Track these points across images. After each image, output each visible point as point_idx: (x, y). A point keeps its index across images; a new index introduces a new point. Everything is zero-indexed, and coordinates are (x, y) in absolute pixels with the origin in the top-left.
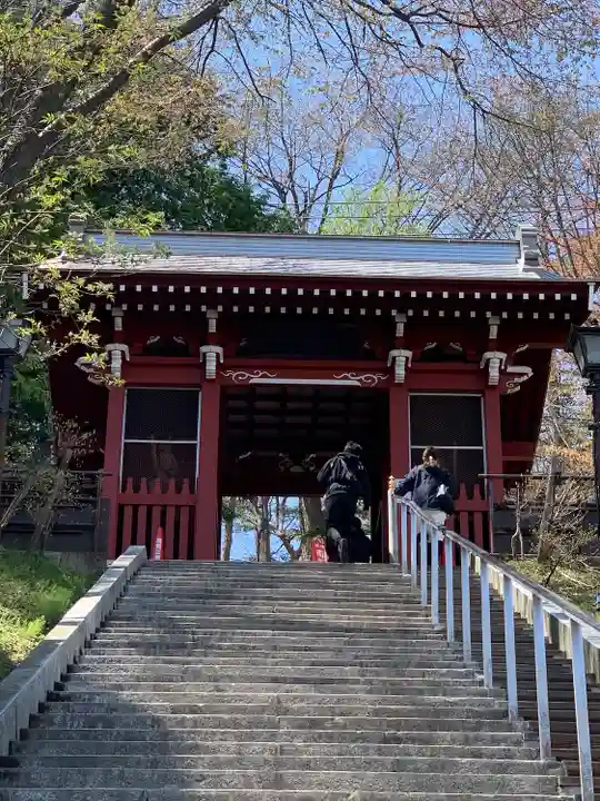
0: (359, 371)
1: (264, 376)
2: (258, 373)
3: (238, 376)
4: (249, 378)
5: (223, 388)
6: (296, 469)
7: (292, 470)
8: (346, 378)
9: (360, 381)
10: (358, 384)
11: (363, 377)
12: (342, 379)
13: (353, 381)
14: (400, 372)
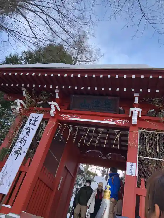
0: (116, 118)
1: (75, 117)
2: (73, 116)
3: (66, 116)
4: (69, 118)
6: (104, 158)
7: (103, 158)
8: (110, 121)
9: (116, 122)
10: (115, 123)
11: (117, 121)
13: (113, 122)
14: (135, 119)
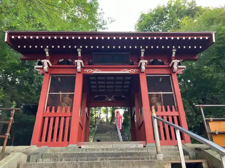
0: (129, 68)
1: (98, 71)
3: (89, 71)
4: (93, 71)
5: (84, 75)
8: (124, 71)
10: (129, 72)
11: (130, 70)
12: (123, 71)
13: (127, 72)
14: (143, 68)
